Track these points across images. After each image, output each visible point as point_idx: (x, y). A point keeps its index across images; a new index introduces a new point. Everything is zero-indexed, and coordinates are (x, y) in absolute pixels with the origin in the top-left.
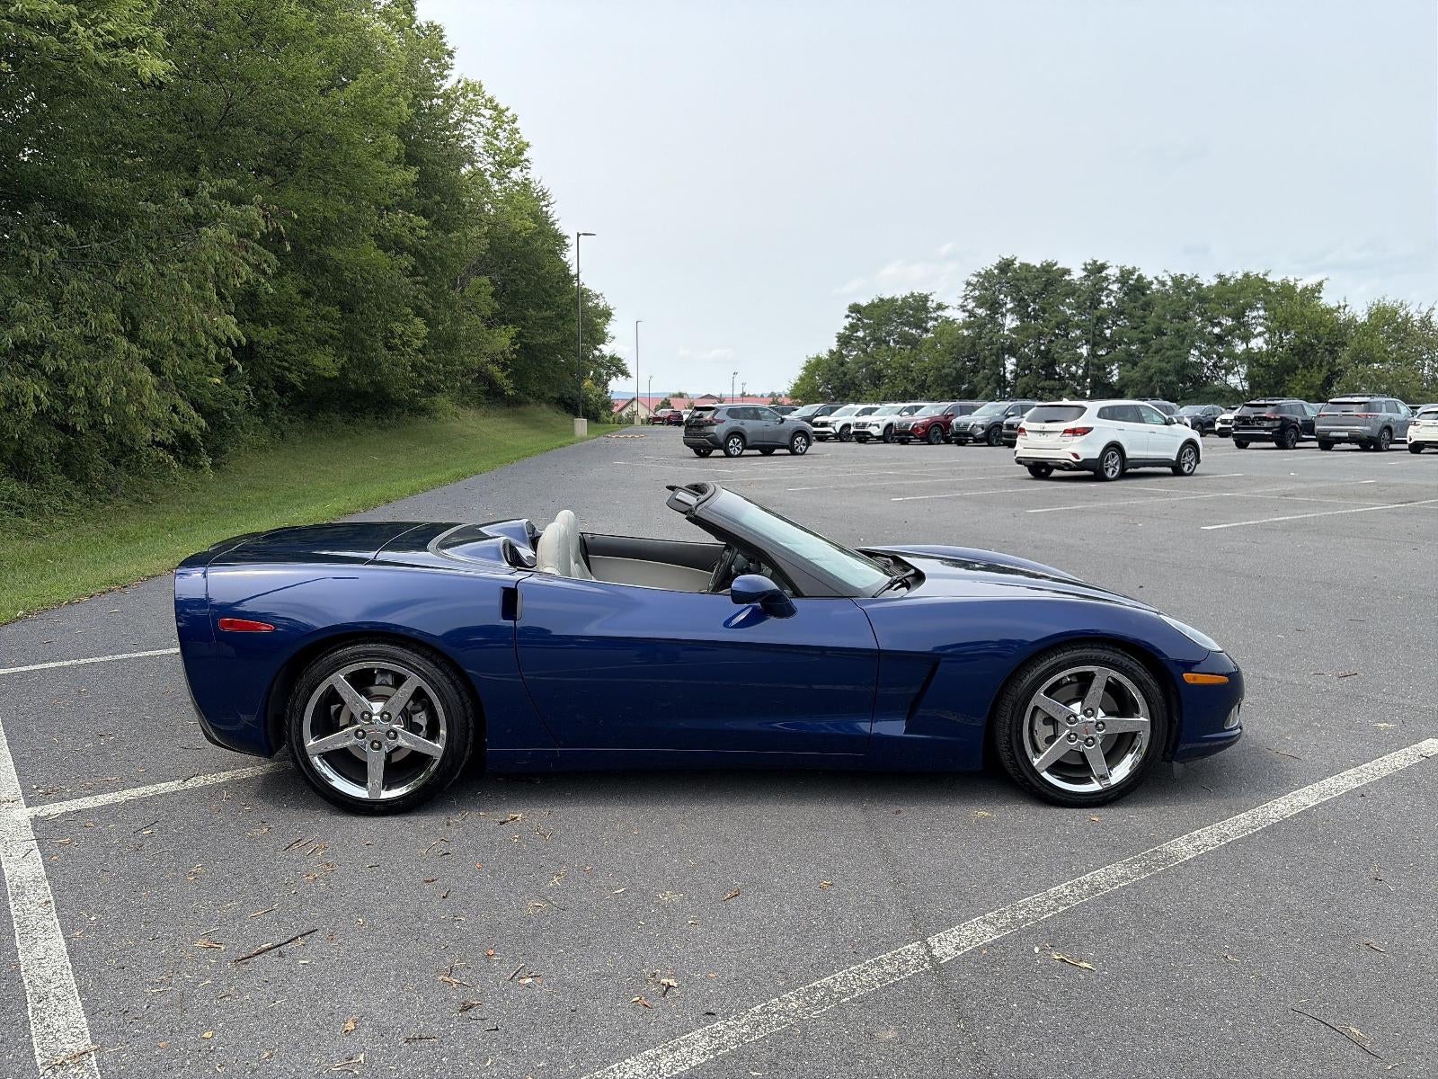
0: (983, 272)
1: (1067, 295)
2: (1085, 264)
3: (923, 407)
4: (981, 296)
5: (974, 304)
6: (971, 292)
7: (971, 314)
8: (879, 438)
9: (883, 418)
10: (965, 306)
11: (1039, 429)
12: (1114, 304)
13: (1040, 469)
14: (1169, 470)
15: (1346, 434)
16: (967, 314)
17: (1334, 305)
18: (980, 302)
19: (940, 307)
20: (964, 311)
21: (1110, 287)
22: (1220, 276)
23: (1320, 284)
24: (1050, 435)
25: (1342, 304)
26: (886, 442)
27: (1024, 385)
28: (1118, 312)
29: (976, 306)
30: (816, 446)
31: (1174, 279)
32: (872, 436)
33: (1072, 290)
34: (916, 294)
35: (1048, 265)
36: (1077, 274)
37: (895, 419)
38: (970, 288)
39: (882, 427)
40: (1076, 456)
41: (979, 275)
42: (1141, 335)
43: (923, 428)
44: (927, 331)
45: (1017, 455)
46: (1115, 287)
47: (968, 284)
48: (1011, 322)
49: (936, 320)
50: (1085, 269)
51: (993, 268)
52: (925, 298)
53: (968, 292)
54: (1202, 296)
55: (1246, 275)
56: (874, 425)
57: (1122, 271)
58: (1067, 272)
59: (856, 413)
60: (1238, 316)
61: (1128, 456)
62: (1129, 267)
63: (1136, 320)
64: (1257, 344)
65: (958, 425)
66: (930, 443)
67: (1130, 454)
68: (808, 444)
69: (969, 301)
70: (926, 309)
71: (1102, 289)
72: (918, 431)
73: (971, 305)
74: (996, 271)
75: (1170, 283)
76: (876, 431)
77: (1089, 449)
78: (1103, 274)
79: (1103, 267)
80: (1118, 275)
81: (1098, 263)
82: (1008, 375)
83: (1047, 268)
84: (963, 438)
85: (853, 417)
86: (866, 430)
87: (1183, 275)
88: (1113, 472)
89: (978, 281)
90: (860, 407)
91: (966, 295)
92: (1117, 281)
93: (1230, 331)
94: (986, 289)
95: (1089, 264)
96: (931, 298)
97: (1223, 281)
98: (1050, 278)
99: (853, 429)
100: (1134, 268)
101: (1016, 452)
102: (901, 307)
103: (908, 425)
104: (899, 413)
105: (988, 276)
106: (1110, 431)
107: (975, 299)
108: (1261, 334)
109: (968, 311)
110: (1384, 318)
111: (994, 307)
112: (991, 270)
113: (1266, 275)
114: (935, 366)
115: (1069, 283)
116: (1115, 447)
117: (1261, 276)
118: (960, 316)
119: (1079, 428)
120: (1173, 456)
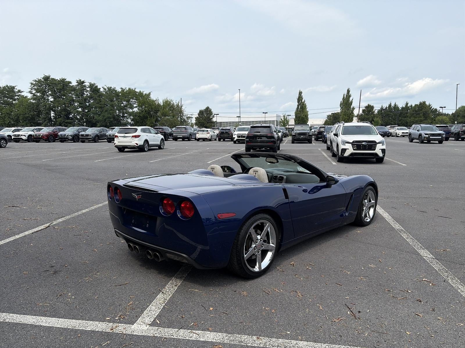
0: (37, 80)
1: (72, 91)
2: (77, 81)
3: (43, 129)
4: (38, 89)
5: (35, 91)
6: (33, 87)
7: (34, 95)
8: (25, 140)
9: (27, 133)
10: (31, 92)
11: (123, 136)
12: (89, 95)
13: (122, 149)
14: (157, 148)
15: (182, 136)
16: (32, 95)
17: (155, 99)
18: (37, 91)
19: (19, 91)
20: (31, 94)
21: (87, 89)
22: (122, 88)
23: (150, 93)
24: (127, 138)
25: (157, 99)
26: (29, 142)
27: (60, 121)
28: (91, 97)
29: (36, 92)
30: (9, 144)
31: (108, 88)
32: (23, 139)
33: (73, 89)
34: (9, 86)
35: (63, 79)
36: (74, 83)
37: (32, 133)
38: (33, 85)
39: (27, 136)
40: (137, 144)
41: (36, 81)
42: (100, 106)
43: (46, 136)
44: (15, 100)
45: (115, 145)
46: (88, 89)
47: (32, 84)
48: (51, 99)
49: (18, 96)
50: (77, 82)
51: (41, 79)
52: (14, 87)
53: (32, 87)
54: (117, 94)
55: (129, 89)
56: (23, 135)
57: (90, 84)
58: (70, 82)
59: (12, 131)
60: (128, 101)
61: (150, 144)
62: (93, 83)
63: (98, 101)
64: (136, 110)
65: (61, 135)
66: (49, 142)
67: (150, 143)
68: (7, 143)
69: (33, 90)
70: (14, 92)
71: (84, 90)
72: (44, 137)
73: (34, 92)
74: (43, 80)
75: (107, 89)
76: (24, 138)
77: (139, 142)
78: (84, 84)
79: (83, 82)
80: (89, 85)
81: (82, 81)
82: (52, 117)
83: (63, 80)
84: (63, 139)
85: (11, 132)
86: (20, 137)
87: (111, 87)
88: (147, 149)
89: (36, 83)
90: (13, 128)
91: (32, 88)
92: (89, 87)
93: (126, 106)
94: (39, 86)
95: (79, 81)
96: (16, 88)
97: (123, 90)
98: (64, 84)
99: (13, 137)
100: (94, 83)
101: (115, 144)
102: (3, 90)
103: (40, 135)
104: (33, 131)
105: (40, 81)
106: (145, 136)
107: (35, 89)
108: (136, 107)
109: (33, 94)
110: (167, 104)
111: (44, 93)
112: (40, 79)
113: (135, 89)
114: (22, 113)
115: (72, 86)
116: (146, 141)
117: (133, 89)
118: (29, 96)
119: (137, 135)
120: (159, 143)
